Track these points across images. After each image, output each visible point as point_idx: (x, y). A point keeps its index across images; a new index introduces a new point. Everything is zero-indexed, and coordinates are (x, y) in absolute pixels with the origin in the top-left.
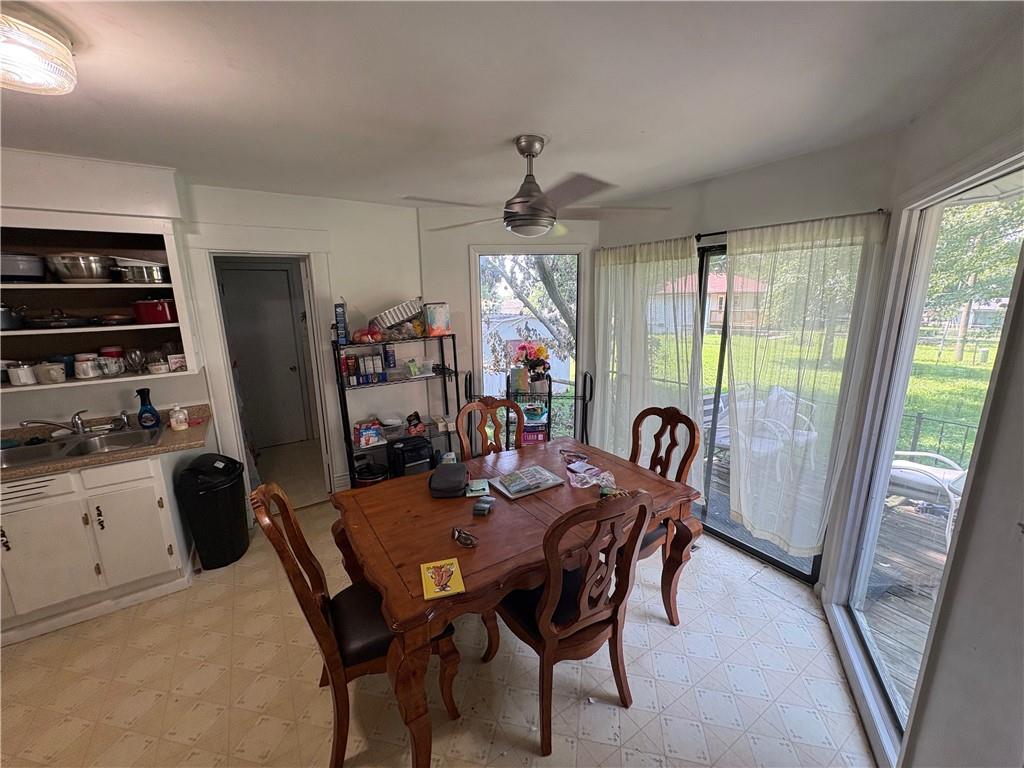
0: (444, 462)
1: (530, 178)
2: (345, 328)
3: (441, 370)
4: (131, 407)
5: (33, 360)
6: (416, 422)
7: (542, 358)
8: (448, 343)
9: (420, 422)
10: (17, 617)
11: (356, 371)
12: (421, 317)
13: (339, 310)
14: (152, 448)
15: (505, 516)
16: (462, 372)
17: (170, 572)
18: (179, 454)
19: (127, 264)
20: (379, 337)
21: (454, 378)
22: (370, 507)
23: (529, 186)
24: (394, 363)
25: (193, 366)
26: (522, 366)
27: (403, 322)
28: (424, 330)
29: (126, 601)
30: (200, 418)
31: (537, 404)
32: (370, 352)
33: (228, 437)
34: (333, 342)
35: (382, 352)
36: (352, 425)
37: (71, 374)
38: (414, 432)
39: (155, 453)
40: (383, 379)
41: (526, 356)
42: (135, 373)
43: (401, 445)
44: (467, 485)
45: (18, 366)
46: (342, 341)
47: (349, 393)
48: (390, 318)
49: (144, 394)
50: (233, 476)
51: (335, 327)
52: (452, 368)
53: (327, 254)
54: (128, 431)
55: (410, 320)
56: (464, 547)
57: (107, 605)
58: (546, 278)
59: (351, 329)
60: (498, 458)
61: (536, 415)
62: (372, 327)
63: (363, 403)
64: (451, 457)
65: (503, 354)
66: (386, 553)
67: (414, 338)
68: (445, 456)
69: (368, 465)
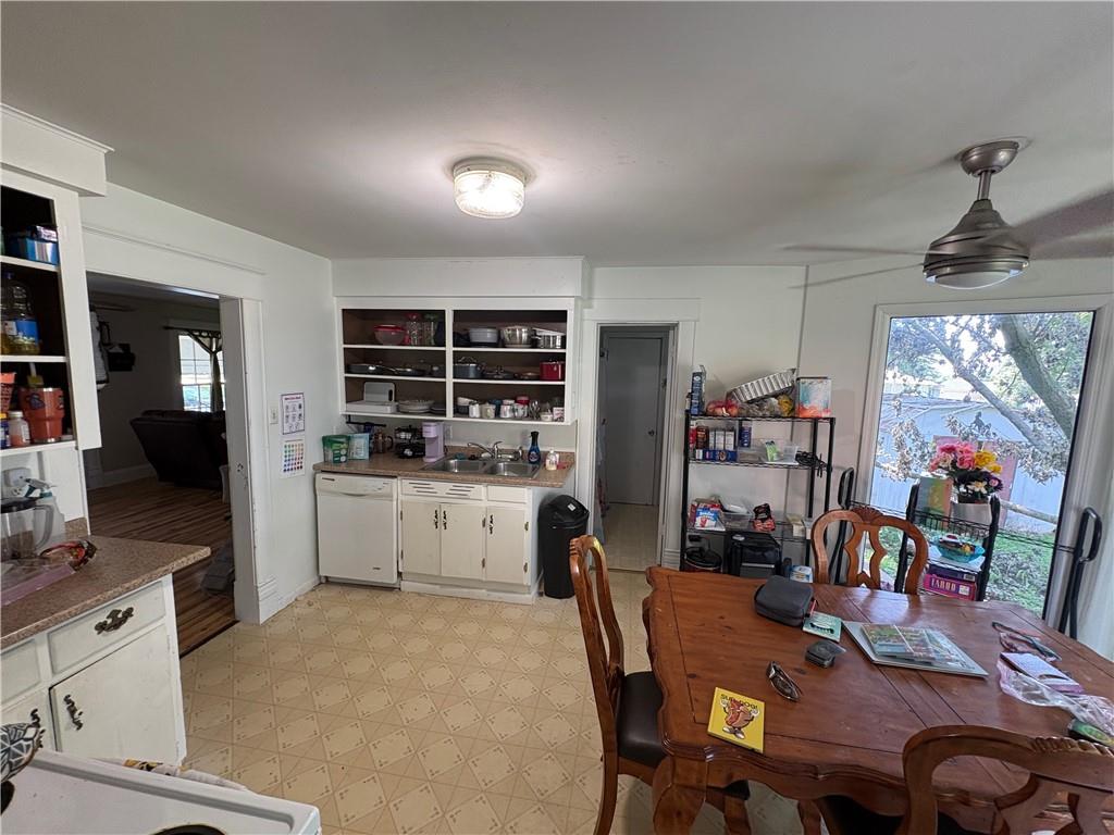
0: (794, 578)
1: (982, 206)
2: (700, 398)
3: (809, 460)
4: (527, 445)
5: (482, 401)
6: (764, 516)
7: (985, 469)
8: (824, 428)
9: (770, 517)
10: (440, 577)
11: (705, 446)
12: (791, 394)
13: (697, 379)
14: (530, 481)
15: (856, 683)
16: (838, 468)
17: (522, 585)
18: (548, 489)
19: (543, 334)
20: (735, 411)
21: (825, 473)
22: (681, 595)
23: (981, 216)
24: (749, 443)
25: (568, 420)
26: (945, 477)
27: (767, 396)
28: (793, 409)
29: (495, 596)
30: (567, 463)
31: (963, 538)
32: (724, 426)
33: (583, 486)
34: (687, 411)
35: (737, 428)
36: (690, 501)
37: (497, 414)
38: (760, 527)
39: (530, 485)
40: (732, 457)
41: (954, 463)
42: (532, 419)
43: (742, 539)
44: (808, 615)
45: (474, 404)
46: (695, 411)
47: (692, 467)
48: (751, 392)
49: (535, 435)
50: (579, 520)
51: (690, 396)
52: (825, 460)
53: (695, 321)
54: (521, 463)
55: (776, 396)
56: (778, 694)
57: (482, 593)
58: (1020, 349)
59: (707, 399)
60: (871, 596)
61: (959, 554)
62: (729, 400)
63: (706, 480)
64: (805, 574)
65: (919, 453)
66: (682, 653)
67: (777, 416)
68: (797, 569)
69: (701, 549)
